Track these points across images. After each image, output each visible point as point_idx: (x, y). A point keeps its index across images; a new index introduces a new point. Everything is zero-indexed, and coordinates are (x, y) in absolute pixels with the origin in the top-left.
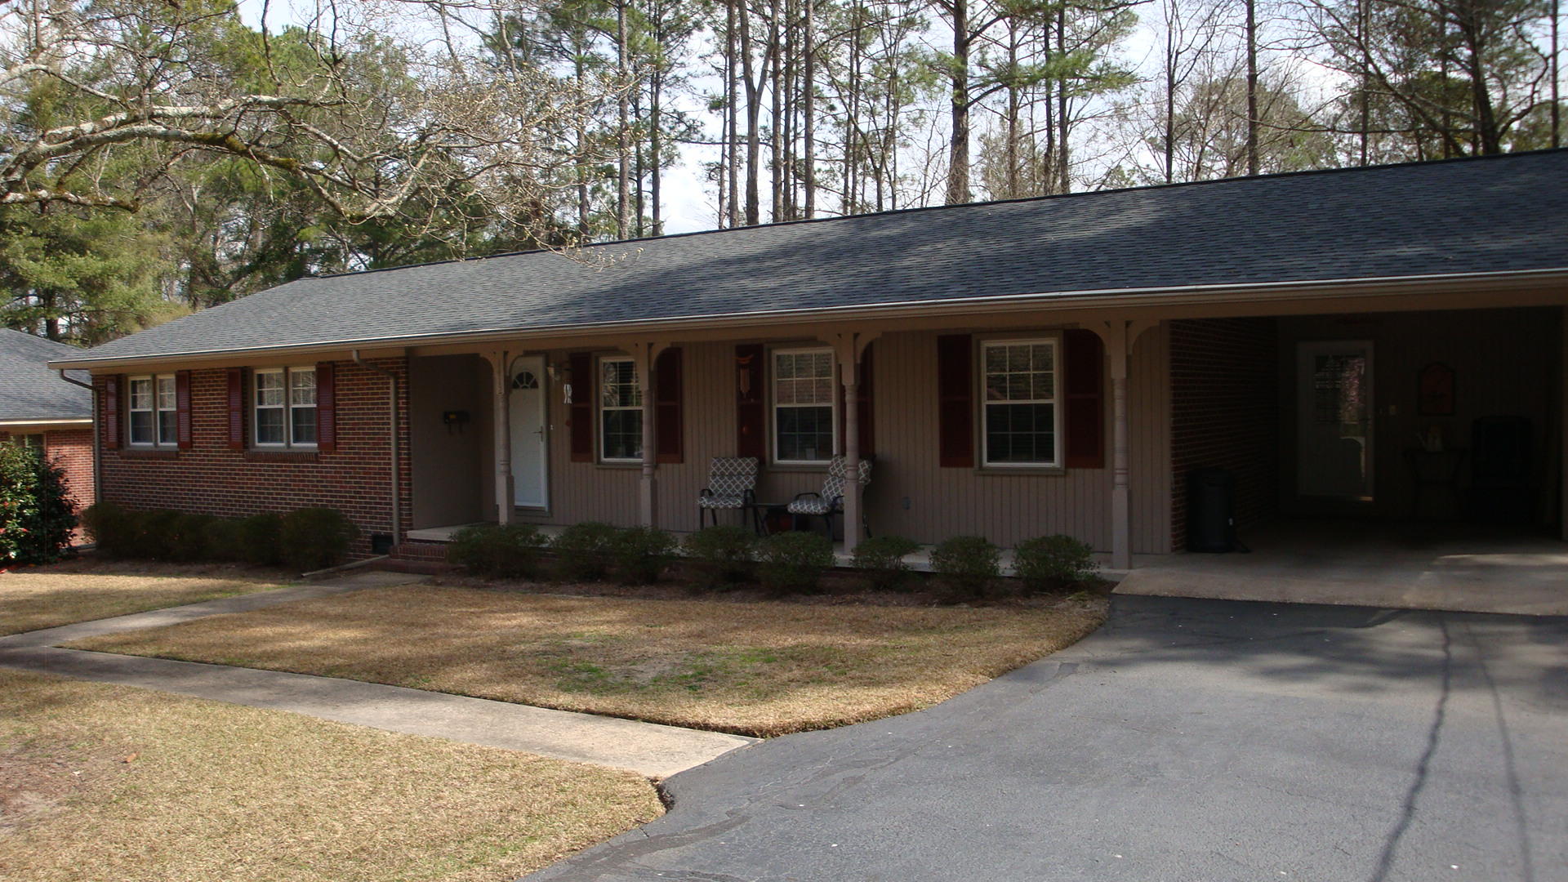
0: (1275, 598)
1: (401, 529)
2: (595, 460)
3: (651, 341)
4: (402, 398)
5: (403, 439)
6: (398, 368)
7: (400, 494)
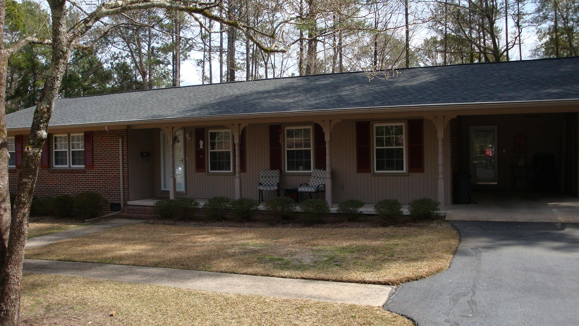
0: (509, 220)
1: (124, 201)
2: (207, 171)
3: (240, 123)
4: (125, 146)
5: (125, 163)
6: (123, 134)
7: (124, 186)
